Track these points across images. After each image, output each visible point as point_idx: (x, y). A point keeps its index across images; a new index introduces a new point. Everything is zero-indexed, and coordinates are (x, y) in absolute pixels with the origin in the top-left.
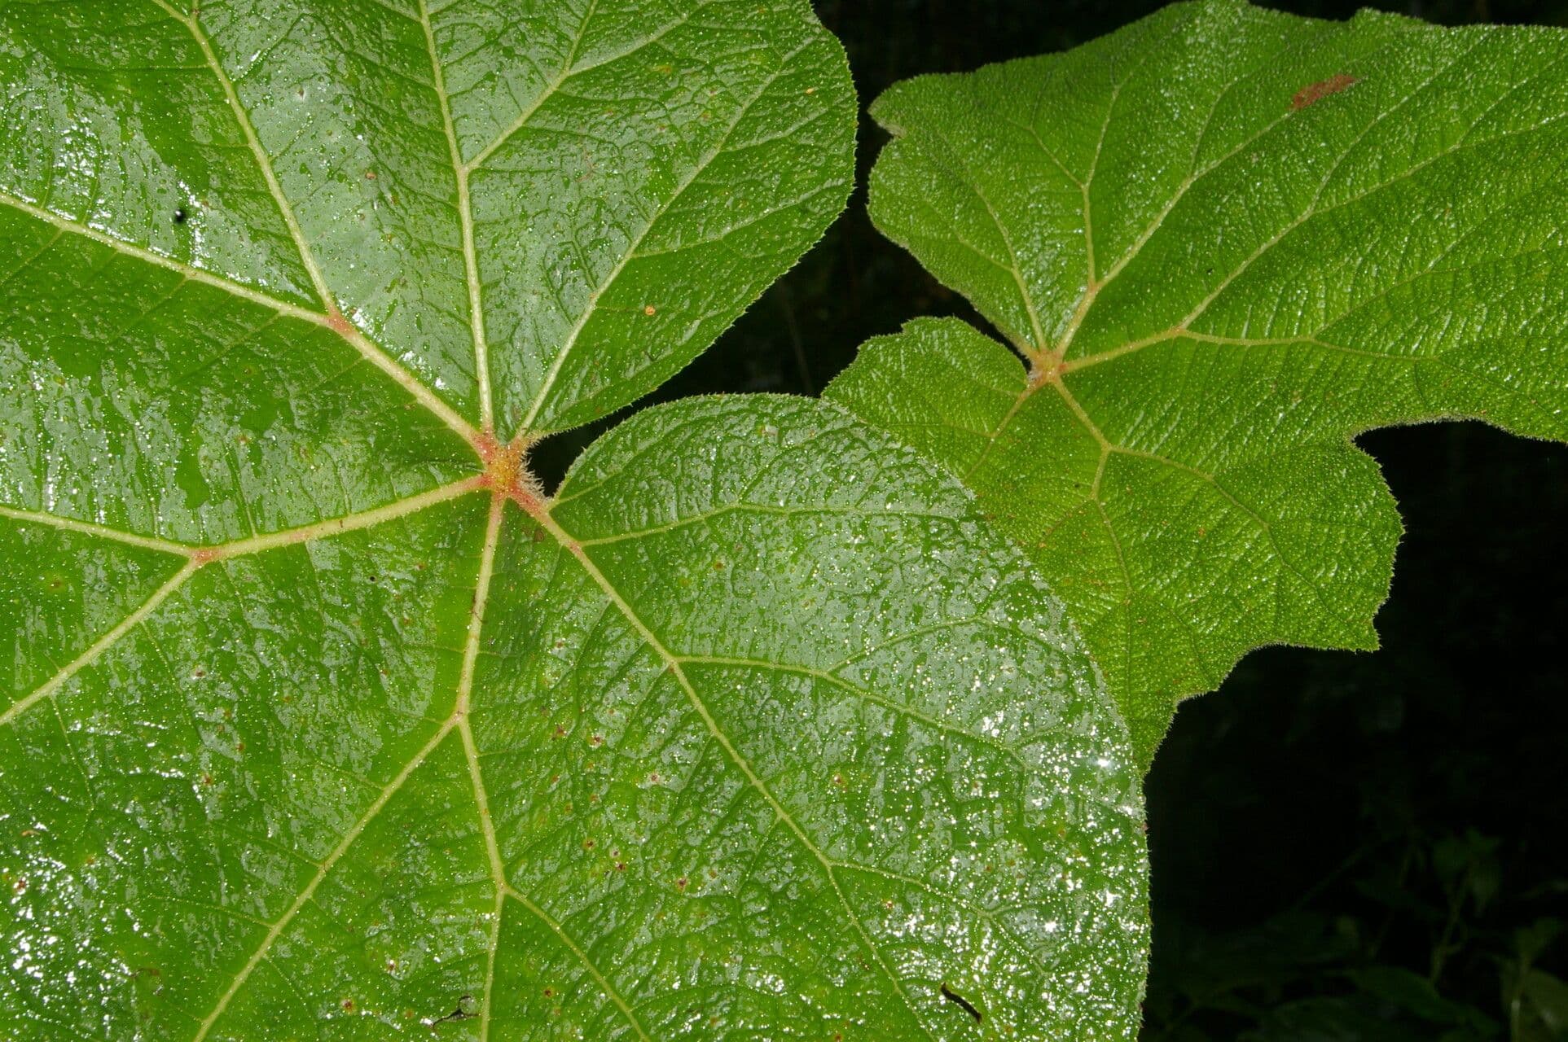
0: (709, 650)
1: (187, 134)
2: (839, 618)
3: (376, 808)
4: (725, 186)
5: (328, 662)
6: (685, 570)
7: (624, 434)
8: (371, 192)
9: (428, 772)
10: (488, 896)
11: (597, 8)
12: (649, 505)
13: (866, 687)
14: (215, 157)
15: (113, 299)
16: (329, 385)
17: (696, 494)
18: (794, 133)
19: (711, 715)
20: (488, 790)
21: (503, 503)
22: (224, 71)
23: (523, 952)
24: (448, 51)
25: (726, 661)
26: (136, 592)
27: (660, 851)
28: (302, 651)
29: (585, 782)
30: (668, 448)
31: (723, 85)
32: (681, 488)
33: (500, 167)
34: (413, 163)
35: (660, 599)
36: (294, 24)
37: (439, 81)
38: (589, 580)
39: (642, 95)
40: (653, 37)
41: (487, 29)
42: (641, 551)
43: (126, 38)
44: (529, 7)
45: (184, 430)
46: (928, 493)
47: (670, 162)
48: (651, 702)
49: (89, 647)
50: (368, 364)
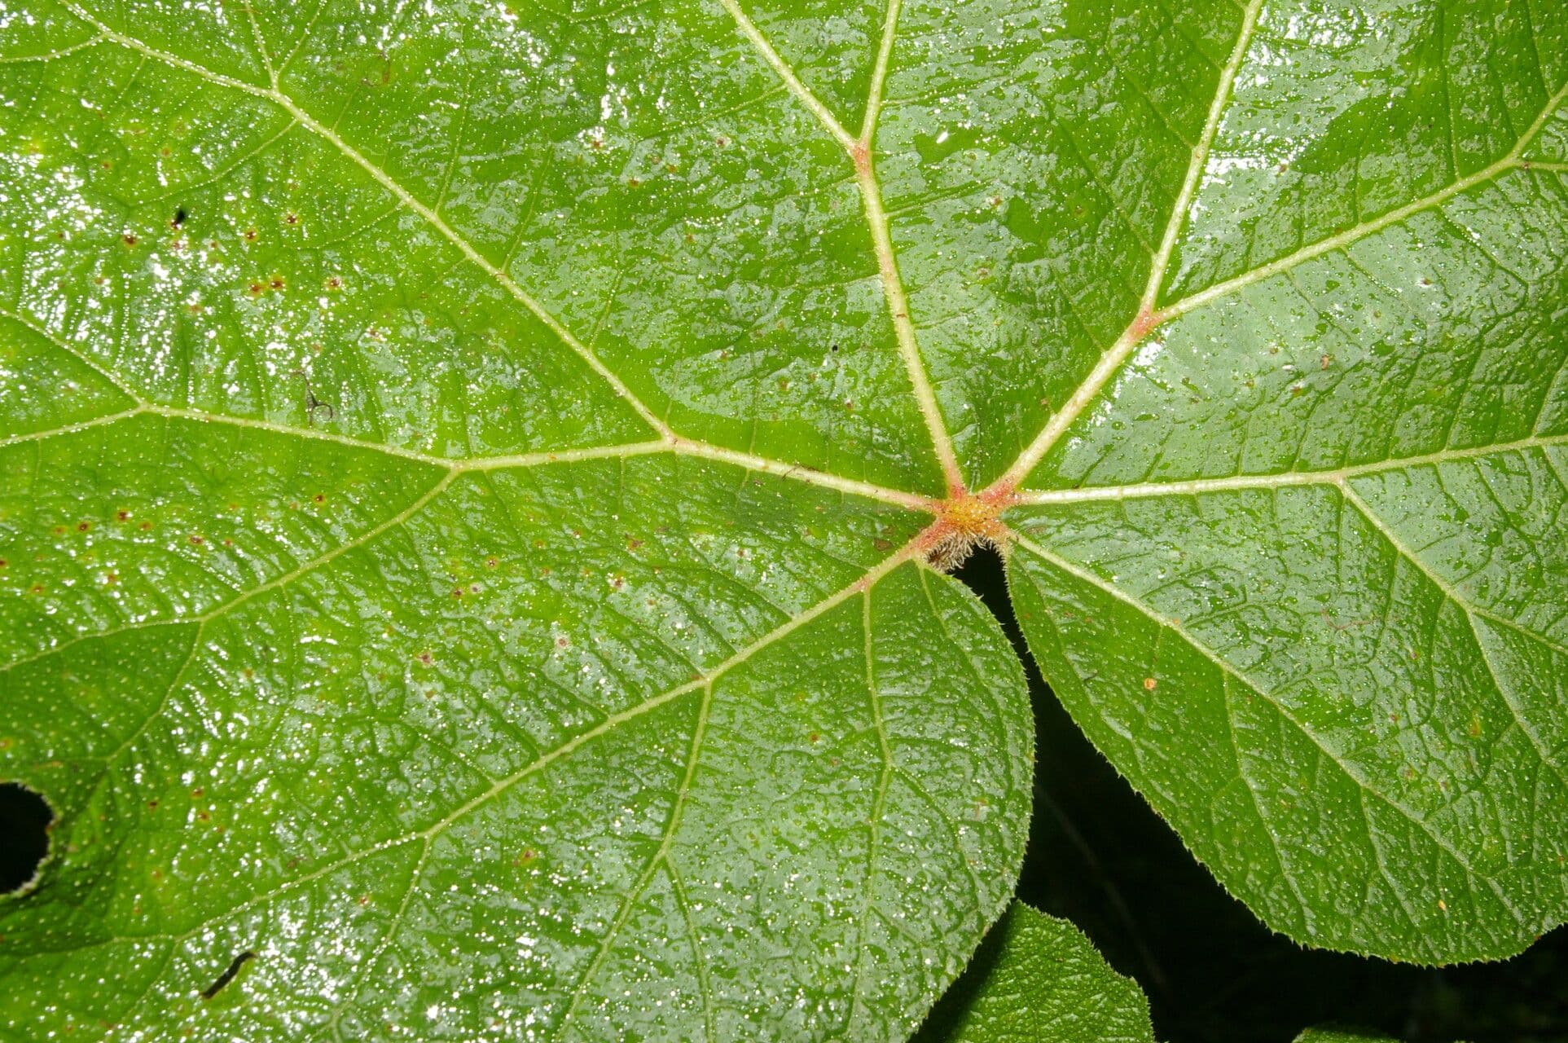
0: (715, 721)
1: (1370, 150)
2: (730, 874)
3: (567, 337)
4: (1312, 785)
5: (735, 289)
6: (815, 697)
7: (994, 642)
8: (1304, 365)
9: (605, 397)
10: (451, 451)
11: (1560, 653)
12: (902, 665)
13: (641, 900)
14: (1343, 183)
15: (1161, 58)
16: (1067, 308)
17: (908, 719)
18: (1383, 880)
19: (635, 718)
20: (579, 465)
21: (928, 510)
22: (1453, 196)
23: (374, 478)
24: (1493, 467)
25: (698, 739)
26: (818, 78)
27: (469, 637)
28: (748, 257)
29: (567, 564)
30: (970, 689)
31: (1454, 799)
32: (917, 702)
33: (1344, 521)
34: (1345, 417)
35: (784, 670)
36: (1514, 276)
37: (1454, 454)
38: (822, 596)
39: (1440, 697)
40: (1520, 719)
41: (1525, 515)
42: (847, 653)
43: (1487, 82)
44: (1556, 568)
45: (1005, 133)
46: (883, 1002)
47: (1349, 724)
48: (660, 649)
49: (756, 26)
50: (1097, 358)
